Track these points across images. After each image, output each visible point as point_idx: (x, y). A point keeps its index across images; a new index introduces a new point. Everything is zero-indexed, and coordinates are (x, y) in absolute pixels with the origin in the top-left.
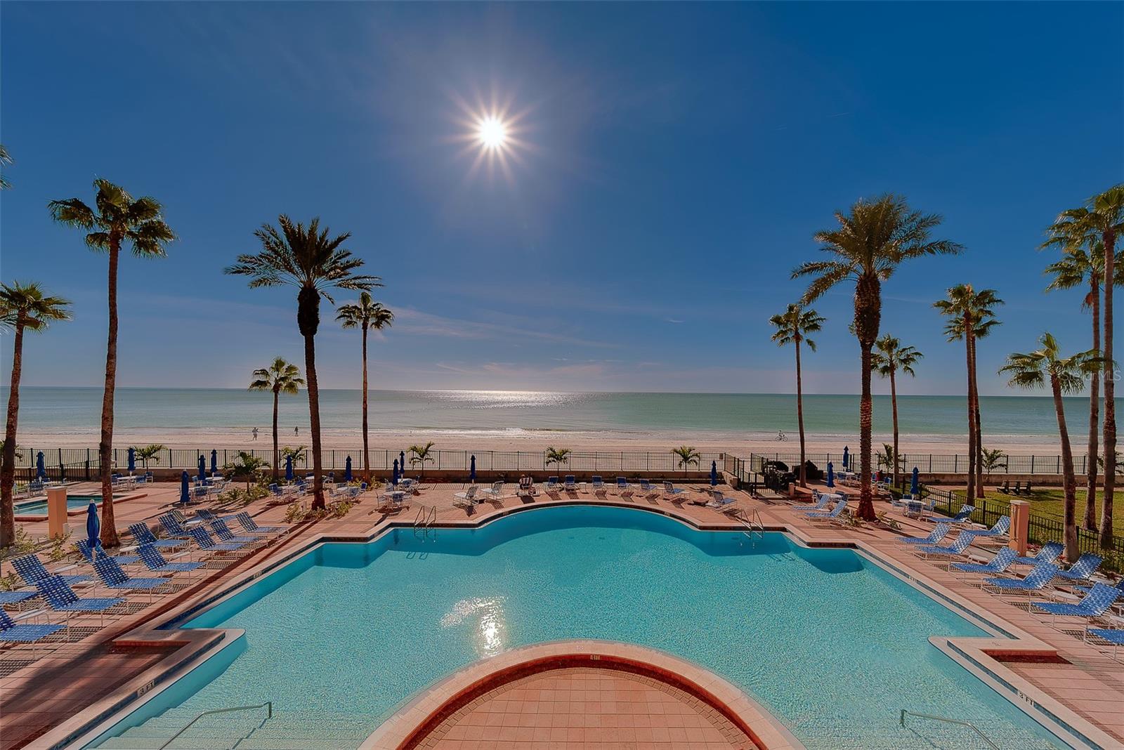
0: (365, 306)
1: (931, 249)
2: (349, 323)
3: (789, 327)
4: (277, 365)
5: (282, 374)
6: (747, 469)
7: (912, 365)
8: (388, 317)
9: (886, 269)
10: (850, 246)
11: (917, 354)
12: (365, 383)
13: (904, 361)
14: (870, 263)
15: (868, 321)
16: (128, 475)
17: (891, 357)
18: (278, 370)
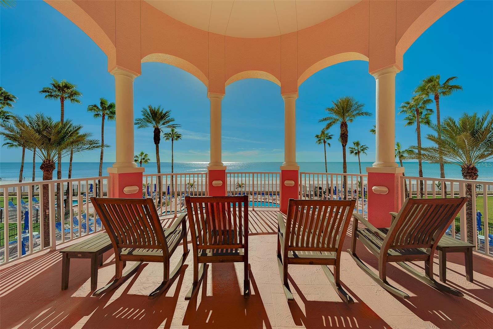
0: (173, 133)
1: (362, 114)
2: (167, 139)
3: (322, 138)
4: (141, 154)
5: (143, 157)
6: (308, 189)
7: (365, 151)
8: (180, 136)
9: (351, 120)
10: (337, 113)
11: (367, 147)
12: (172, 160)
13: (362, 150)
14: (344, 118)
15: (344, 137)
16: (90, 194)
17: (358, 148)
18: (141, 156)
